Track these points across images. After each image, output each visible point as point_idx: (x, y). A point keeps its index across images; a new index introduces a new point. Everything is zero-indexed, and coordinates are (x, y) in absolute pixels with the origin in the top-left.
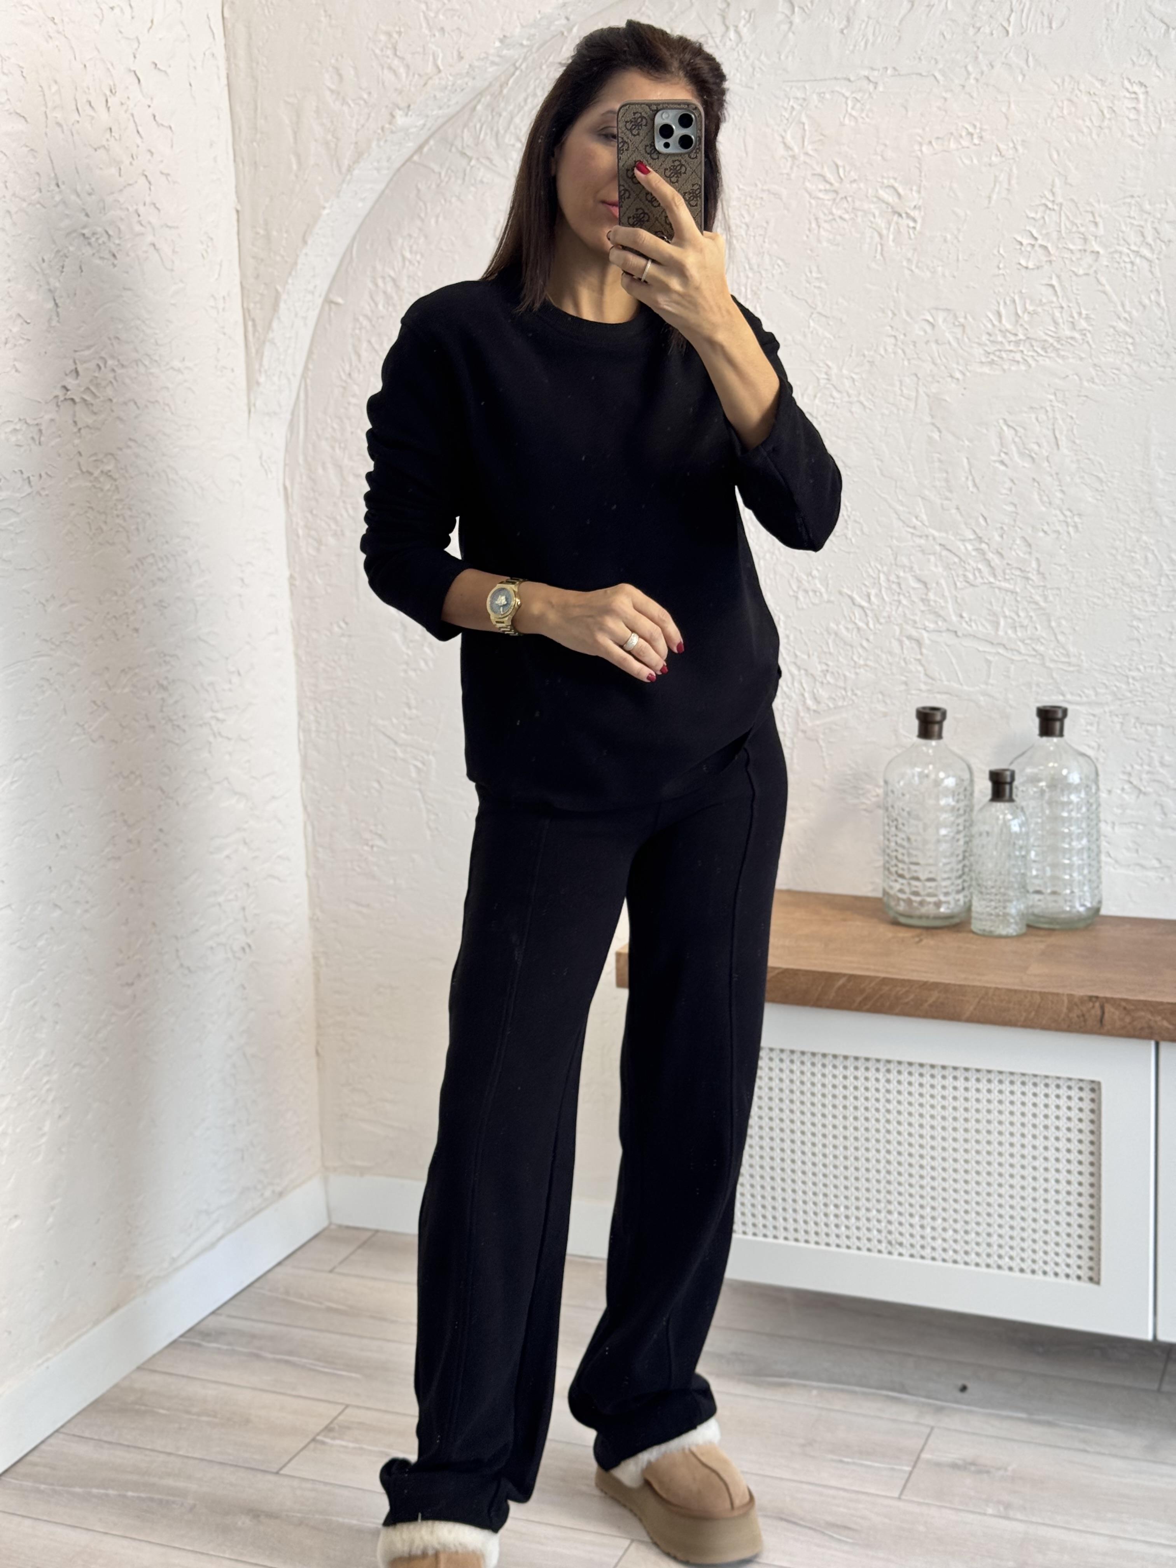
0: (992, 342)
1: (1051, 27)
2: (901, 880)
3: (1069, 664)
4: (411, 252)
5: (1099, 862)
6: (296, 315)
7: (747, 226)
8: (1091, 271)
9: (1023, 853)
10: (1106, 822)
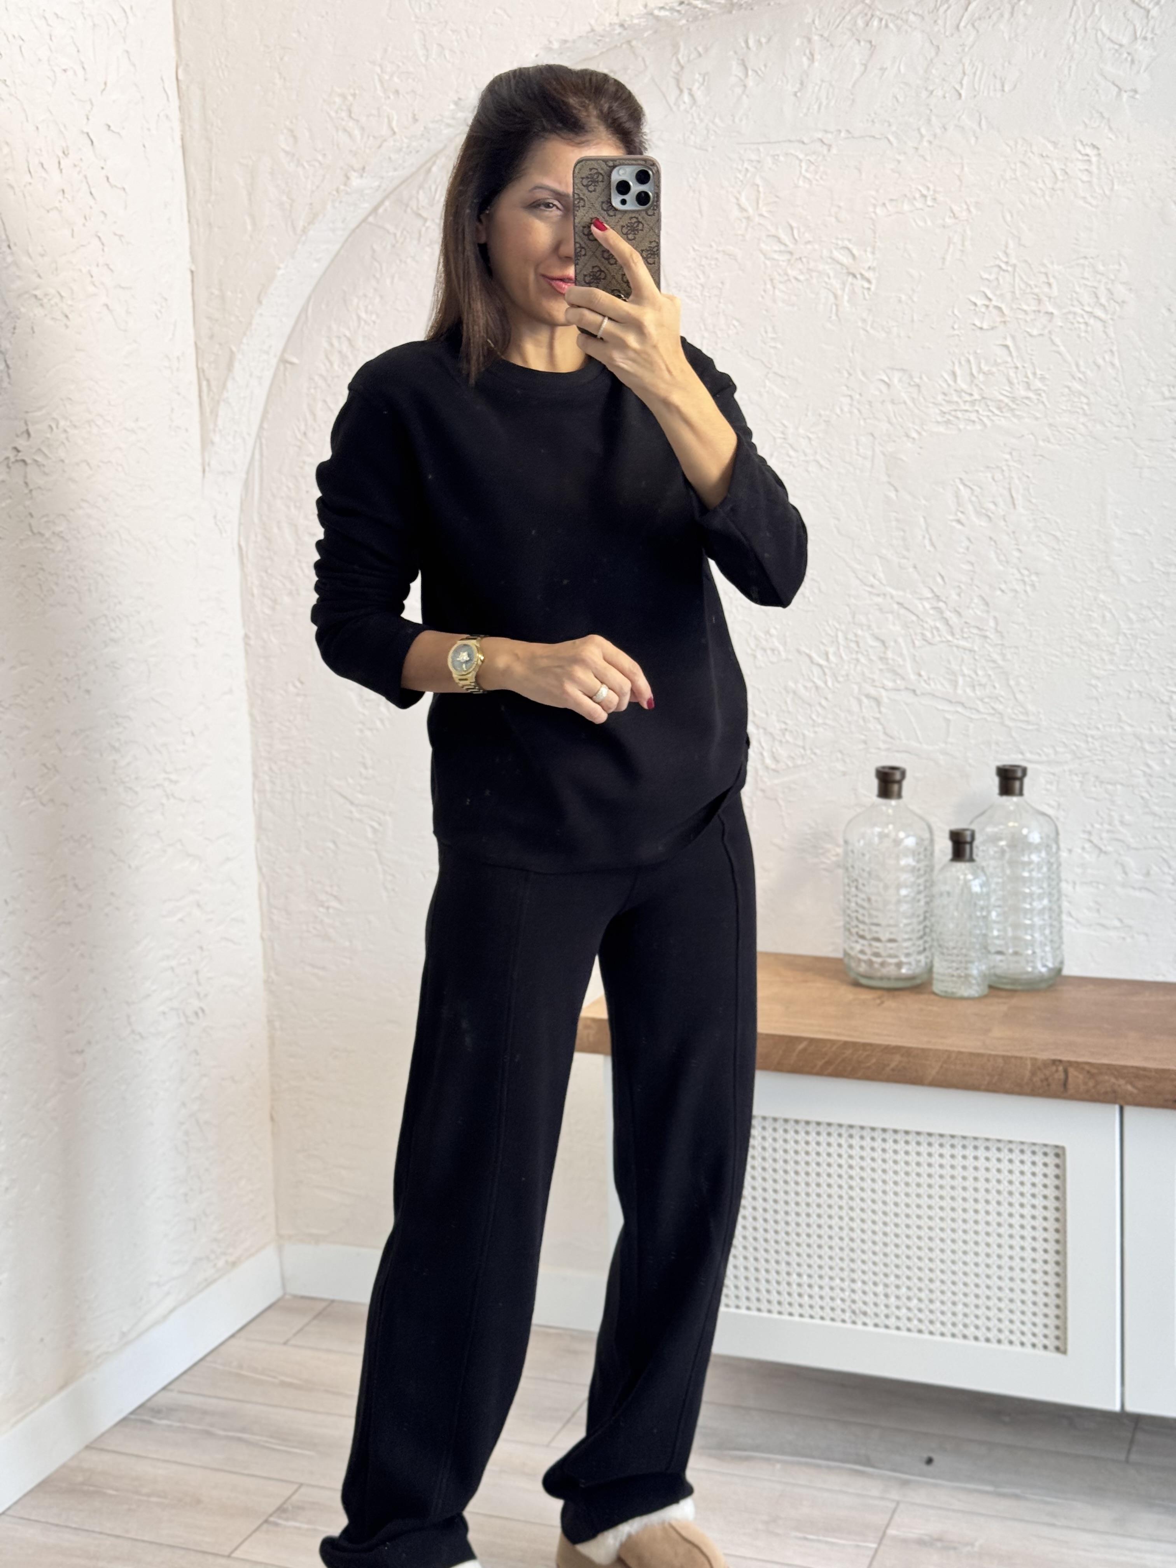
0: (949, 402)
1: (1003, 90)
2: (862, 941)
3: (1028, 722)
4: (366, 312)
5: (1060, 922)
6: (251, 375)
7: (702, 286)
8: (1046, 332)
9: (984, 913)
10: (1067, 882)
